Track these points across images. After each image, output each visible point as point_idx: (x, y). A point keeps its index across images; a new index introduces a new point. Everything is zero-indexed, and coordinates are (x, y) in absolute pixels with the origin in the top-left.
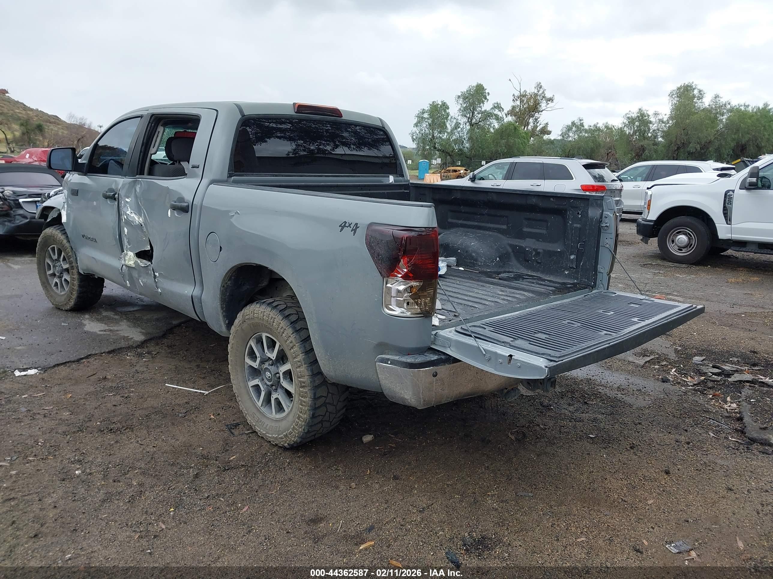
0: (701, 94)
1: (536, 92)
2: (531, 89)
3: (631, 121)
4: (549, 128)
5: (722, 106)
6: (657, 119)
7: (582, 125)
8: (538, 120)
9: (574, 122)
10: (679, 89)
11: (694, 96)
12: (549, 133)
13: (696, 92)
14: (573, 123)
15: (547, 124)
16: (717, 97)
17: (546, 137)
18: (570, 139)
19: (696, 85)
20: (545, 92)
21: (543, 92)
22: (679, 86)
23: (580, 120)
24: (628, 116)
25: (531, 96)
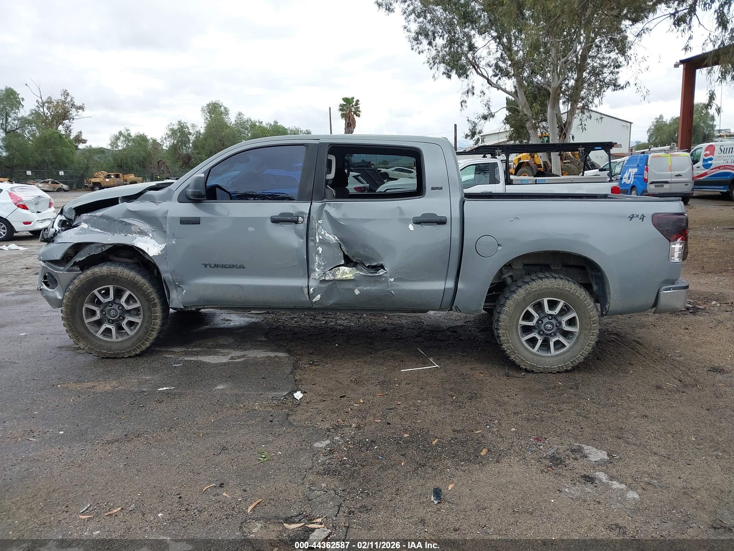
0: (226, 111)
1: (63, 99)
2: (57, 97)
3: (174, 132)
4: (84, 137)
5: (245, 122)
6: (195, 131)
7: (129, 135)
8: (70, 128)
9: (121, 131)
10: (208, 105)
11: (221, 113)
12: (84, 141)
13: (222, 109)
14: (121, 133)
15: (81, 132)
16: (240, 114)
17: (81, 146)
18: (120, 148)
19: (222, 103)
20: (74, 100)
21: (72, 100)
22: (208, 103)
23: (127, 130)
24: (170, 127)
25: (58, 103)
